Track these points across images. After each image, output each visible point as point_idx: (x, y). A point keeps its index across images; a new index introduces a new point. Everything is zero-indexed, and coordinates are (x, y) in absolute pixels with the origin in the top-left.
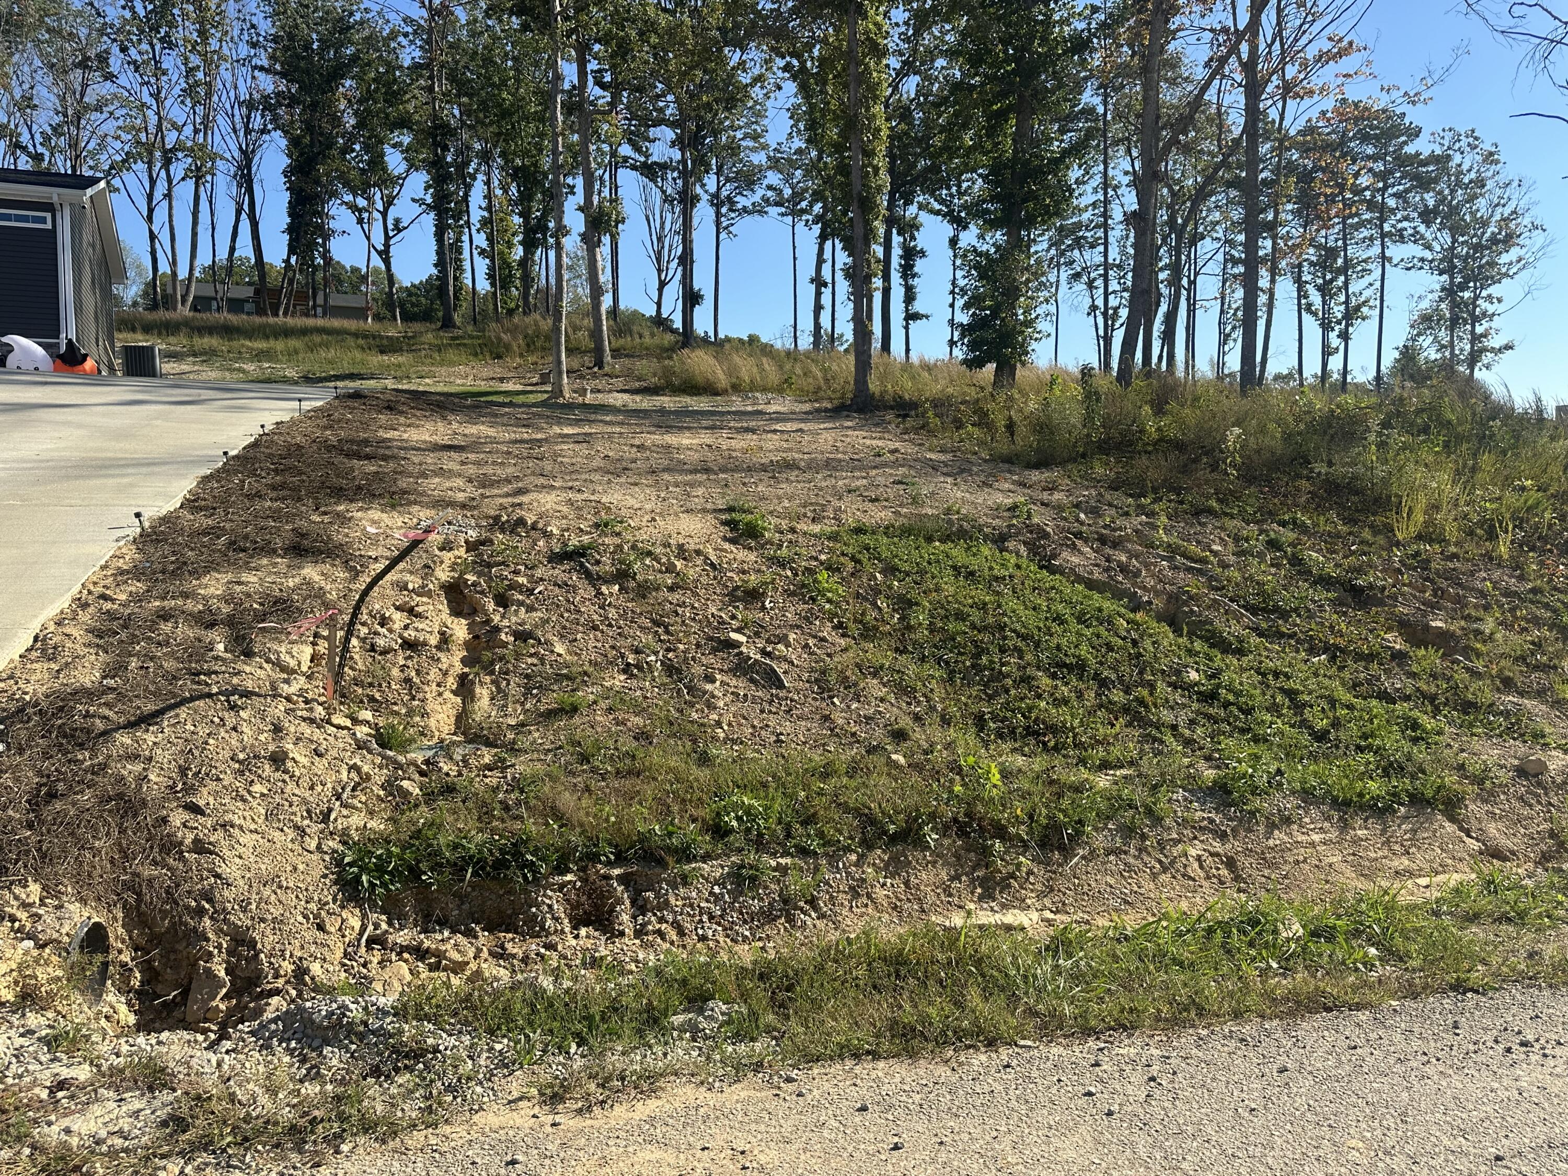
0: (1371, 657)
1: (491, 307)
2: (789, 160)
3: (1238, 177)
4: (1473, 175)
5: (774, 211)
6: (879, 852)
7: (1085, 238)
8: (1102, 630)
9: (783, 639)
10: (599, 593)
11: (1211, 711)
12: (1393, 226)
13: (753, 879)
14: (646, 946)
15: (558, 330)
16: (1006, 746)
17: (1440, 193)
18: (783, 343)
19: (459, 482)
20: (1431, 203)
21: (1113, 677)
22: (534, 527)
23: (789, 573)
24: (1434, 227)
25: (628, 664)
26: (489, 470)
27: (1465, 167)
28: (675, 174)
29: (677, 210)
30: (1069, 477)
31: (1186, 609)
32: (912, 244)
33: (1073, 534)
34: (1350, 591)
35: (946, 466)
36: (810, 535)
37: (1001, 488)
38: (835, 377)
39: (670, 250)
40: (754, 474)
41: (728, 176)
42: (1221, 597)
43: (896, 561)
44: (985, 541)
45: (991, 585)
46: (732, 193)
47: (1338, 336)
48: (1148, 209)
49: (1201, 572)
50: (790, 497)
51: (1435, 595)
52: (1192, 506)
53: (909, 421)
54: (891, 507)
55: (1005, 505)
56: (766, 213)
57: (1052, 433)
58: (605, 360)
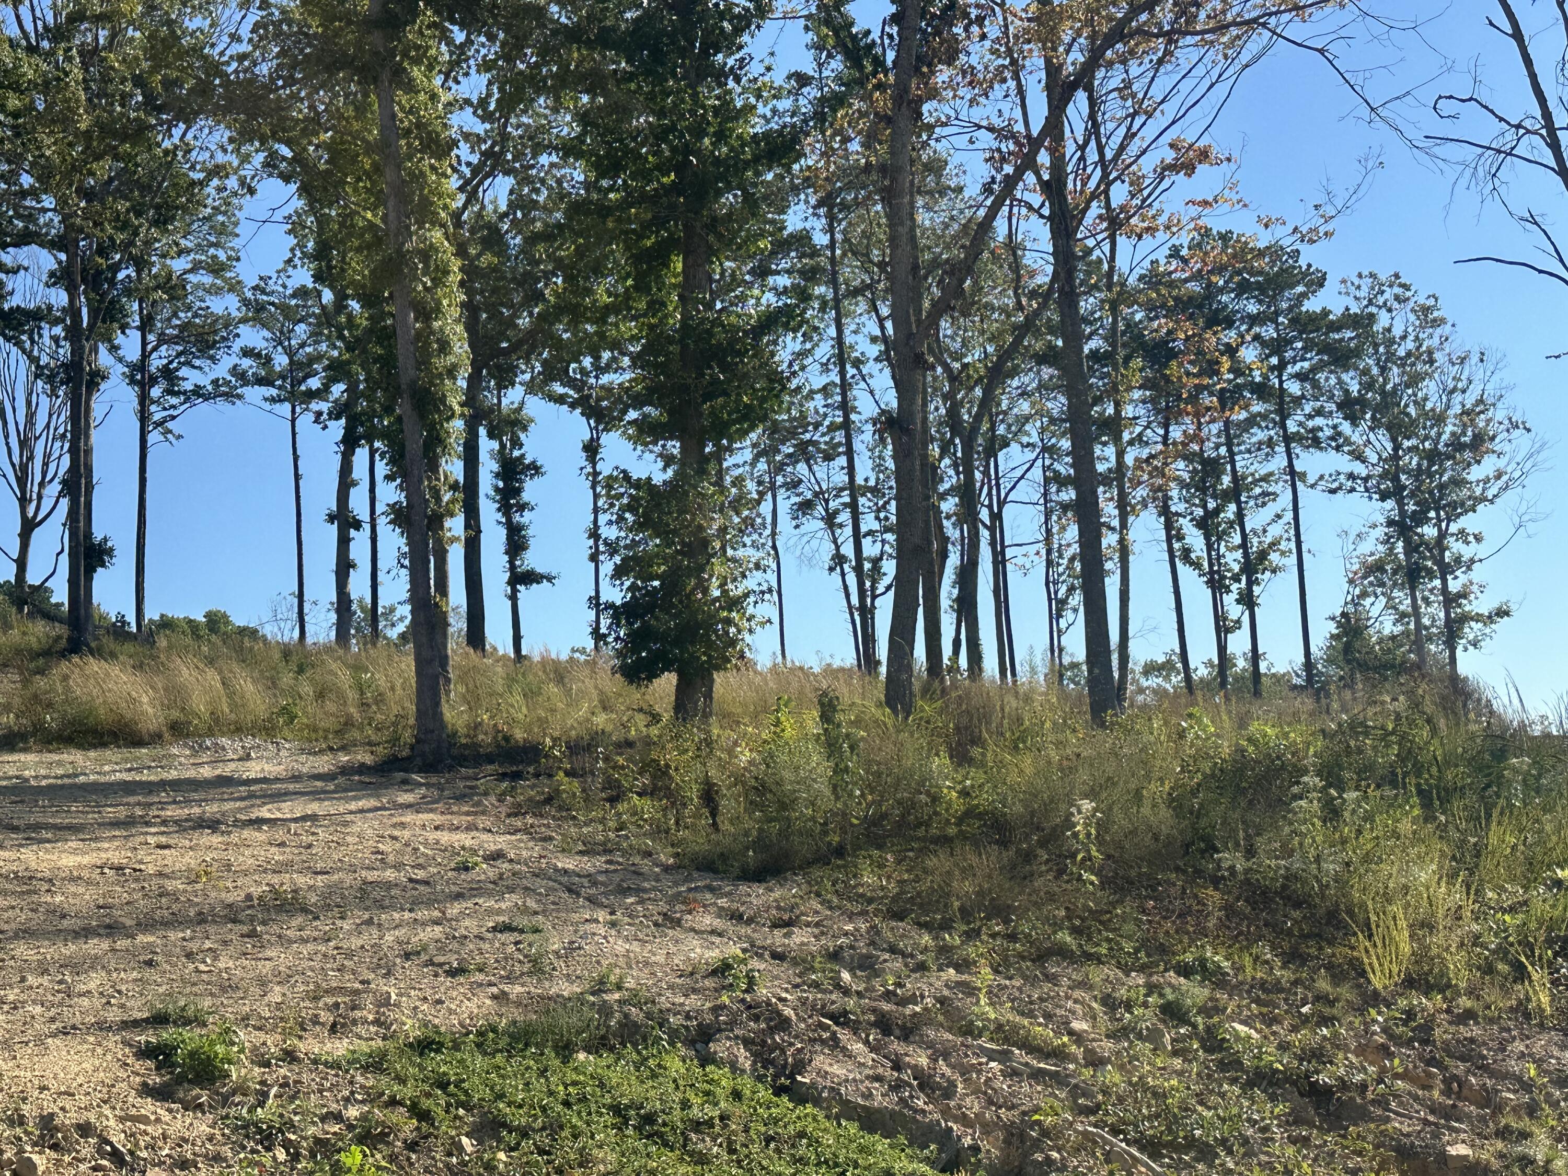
2: (283, 308)
3: (1051, 347)
4: (1410, 345)
5: (255, 394)
7: (815, 444)
12: (1301, 424)
17: (1366, 372)
18: (279, 630)
20: (1354, 388)
23: (281, 1155)
24: (1364, 426)
27: (1397, 332)
28: (58, 330)
29: (61, 393)
30: (818, 895)
31: (1039, 1157)
32: (516, 453)
33: (831, 1017)
34: (1309, 1094)
35: (595, 884)
36: (326, 1064)
37: (697, 927)
38: (380, 699)
39: (46, 464)
40: (212, 929)
41: (163, 334)
42: (1096, 1126)
43: (501, 1106)
44: (672, 1043)
45: (686, 1139)
46: (171, 362)
47: (1238, 601)
48: (912, 414)
49: (1058, 1079)
50: (285, 979)
51: (1447, 1092)
52: (1031, 943)
53: (522, 787)
54: (491, 984)
55: (707, 964)
56: (239, 397)
57: (783, 806)
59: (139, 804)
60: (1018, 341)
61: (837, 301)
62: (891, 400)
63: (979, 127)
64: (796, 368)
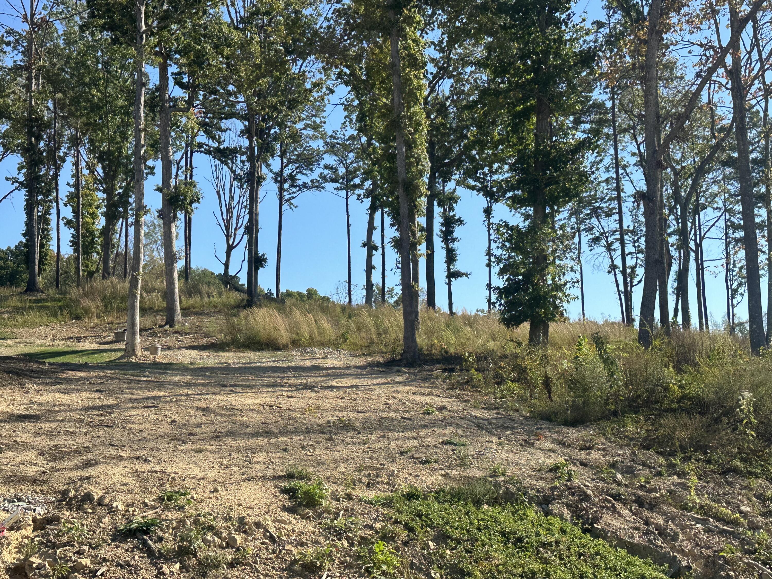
1: (73, 270)
2: (344, 146)
3: (730, 157)
5: (330, 186)
7: (601, 208)
10: (160, 573)
15: (134, 293)
19: (32, 455)
22: (100, 503)
23: (345, 543)
26: (60, 441)
28: (244, 158)
29: (245, 187)
30: (604, 435)
31: (723, 574)
32: (451, 214)
33: (611, 496)
35: (490, 424)
36: (365, 502)
37: (542, 447)
38: (386, 332)
39: (238, 220)
40: (312, 436)
41: (290, 159)
42: (754, 560)
43: (448, 528)
44: (530, 504)
45: (538, 551)
46: (293, 172)
48: (655, 192)
49: (734, 535)
50: (346, 461)
52: (719, 465)
53: (454, 376)
54: (441, 469)
55: (547, 466)
56: (323, 188)
57: (585, 390)
58: (176, 319)
59: (279, 377)
60: (712, 154)
61: (615, 135)
62: (643, 186)
63: (693, 44)
64: (594, 169)
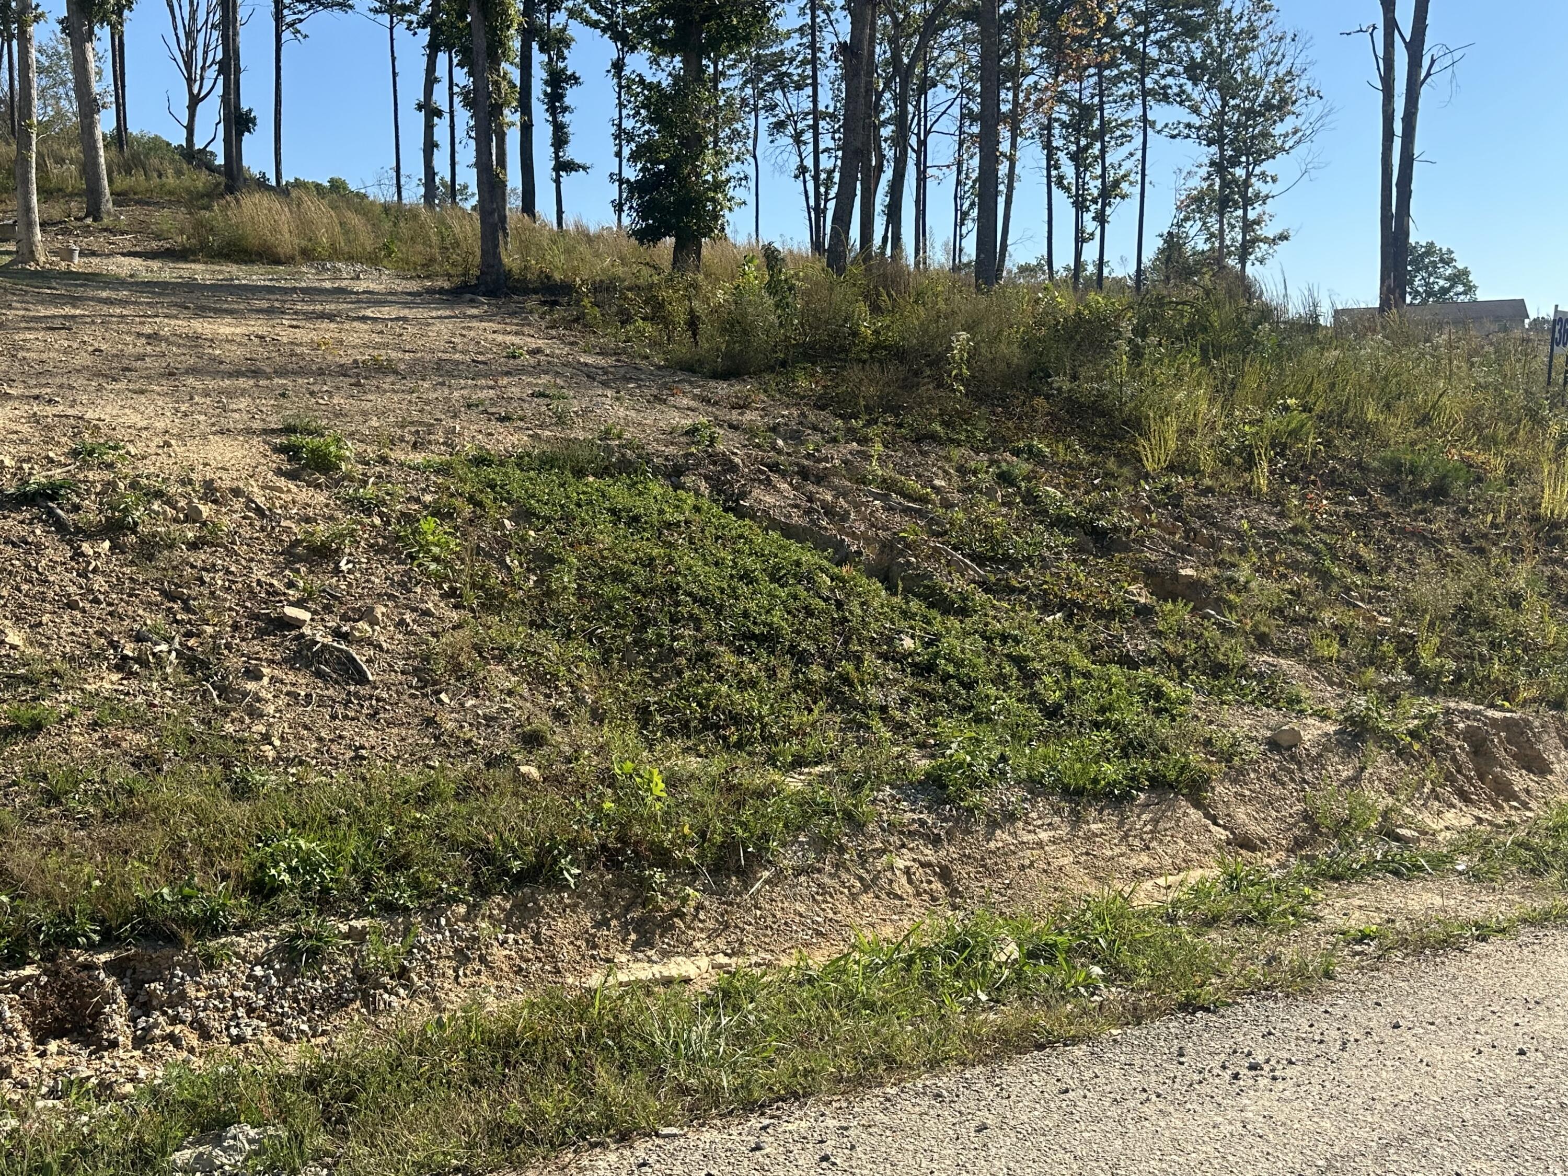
0: (1110, 615)
4: (1244, 24)
6: (498, 899)
7: (789, 75)
8: (800, 590)
9: (367, 615)
10: (78, 554)
11: (928, 687)
12: (1156, 82)
13: (313, 952)
14: (148, 1058)
15: (26, 162)
16: (676, 745)
17: (1209, 43)
18: (383, 194)
20: (1198, 55)
21: (812, 649)
23: (377, 521)
24: (1202, 87)
25: (125, 658)
27: (1235, 13)
30: (765, 391)
31: (901, 560)
32: (561, 65)
33: (767, 466)
34: (1091, 534)
35: (606, 373)
36: (409, 467)
37: (677, 405)
38: (457, 244)
39: (206, 53)
40: (328, 380)
42: (943, 544)
43: (533, 502)
44: (655, 475)
45: (660, 533)
47: (1094, 219)
48: (861, 41)
49: (920, 514)
50: (380, 414)
51: (1187, 538)
52: (913, 430)
53: (558, 310)
54: (528, 428)
55: (682, 427)
56: (351, 7)
57: (745, 332)
58: (103, 208)
59: (277, 300)
62: (847, 33)
